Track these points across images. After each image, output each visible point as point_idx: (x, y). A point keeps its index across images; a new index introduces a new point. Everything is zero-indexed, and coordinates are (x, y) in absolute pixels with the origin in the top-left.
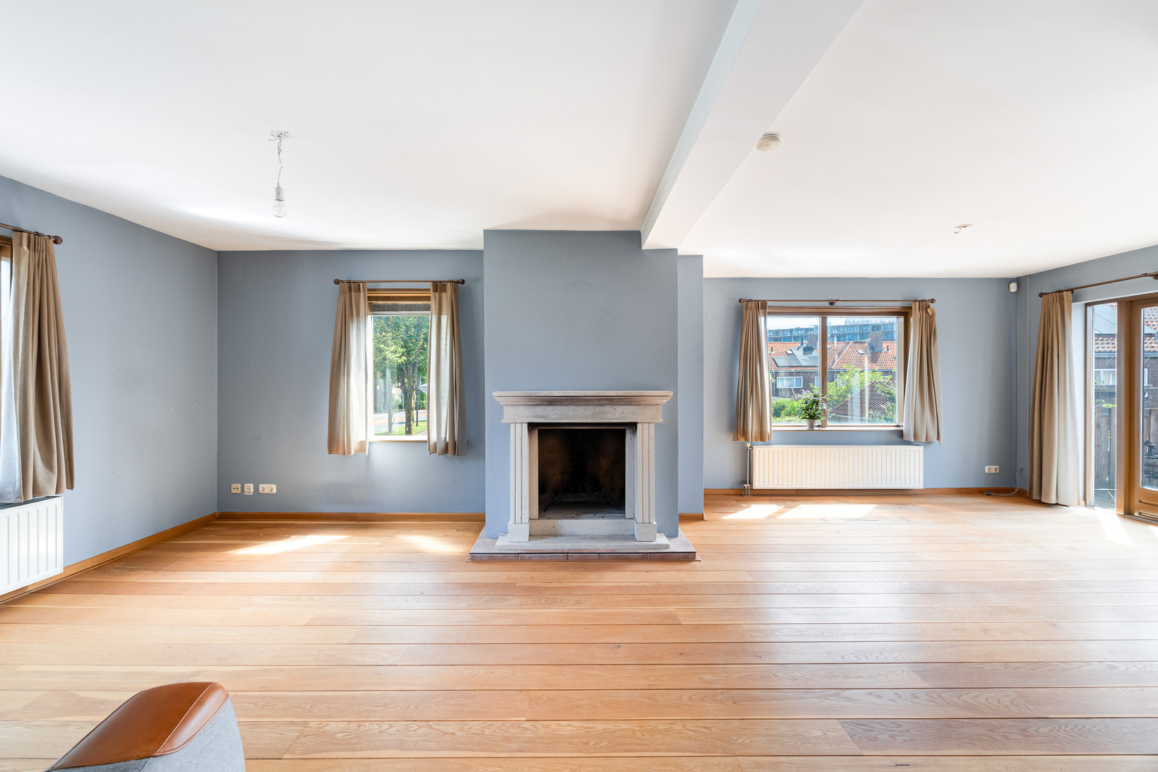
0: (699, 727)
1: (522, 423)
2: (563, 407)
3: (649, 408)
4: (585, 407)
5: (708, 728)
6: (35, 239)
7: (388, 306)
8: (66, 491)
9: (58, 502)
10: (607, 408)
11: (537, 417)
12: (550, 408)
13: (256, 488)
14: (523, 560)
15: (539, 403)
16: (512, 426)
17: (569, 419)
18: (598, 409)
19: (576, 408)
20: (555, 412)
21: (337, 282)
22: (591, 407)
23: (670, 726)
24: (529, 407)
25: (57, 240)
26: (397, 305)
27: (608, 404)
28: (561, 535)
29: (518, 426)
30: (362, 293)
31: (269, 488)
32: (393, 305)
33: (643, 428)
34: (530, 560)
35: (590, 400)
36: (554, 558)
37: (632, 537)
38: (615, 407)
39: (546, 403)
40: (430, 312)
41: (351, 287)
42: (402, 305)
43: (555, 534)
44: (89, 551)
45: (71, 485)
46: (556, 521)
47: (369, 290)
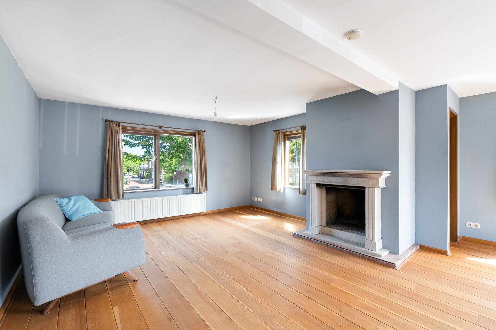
0: (270, 310)
1: (314, 183)
2: (330, 177)
3: (372, 180)
4: (339, 178)
5: (272, 312)
6: (200, 131)
7: (293, 137)
8: (205, 192)
9: (205, 194)
10: (350, 179)
11: (320, 181)
12: (325, 177)
13: (258, 199)
14: (310, 241)
15: (319, 175)
16: (311, 184)
17: (333, 183)
18: (345, 179)
19: (336, 178)
20: (327, 179)
21: (274, 131)
22: (342, 178)
23: (262, 303)
24: (316, 177)
25: (205, 131)
26: (296, 136)
27: (350, 177)
28: (334, 236)
29: (313, 184)
30: (280, 134)
31: (260, 200)
32: (294, 137)
33: (369, 190)
34: (313, 241)
35: (339, 175)
36: (322, 244)
37: (363, 246)
38: (355, 178)
39: (322, 175)
40: (300, 139)
41: (277, 132)
42: (297, 136)
43: (331, 235)
44: (213, 208)
45: (207, 190)
46: (332, 229)
47: (283, 132)
